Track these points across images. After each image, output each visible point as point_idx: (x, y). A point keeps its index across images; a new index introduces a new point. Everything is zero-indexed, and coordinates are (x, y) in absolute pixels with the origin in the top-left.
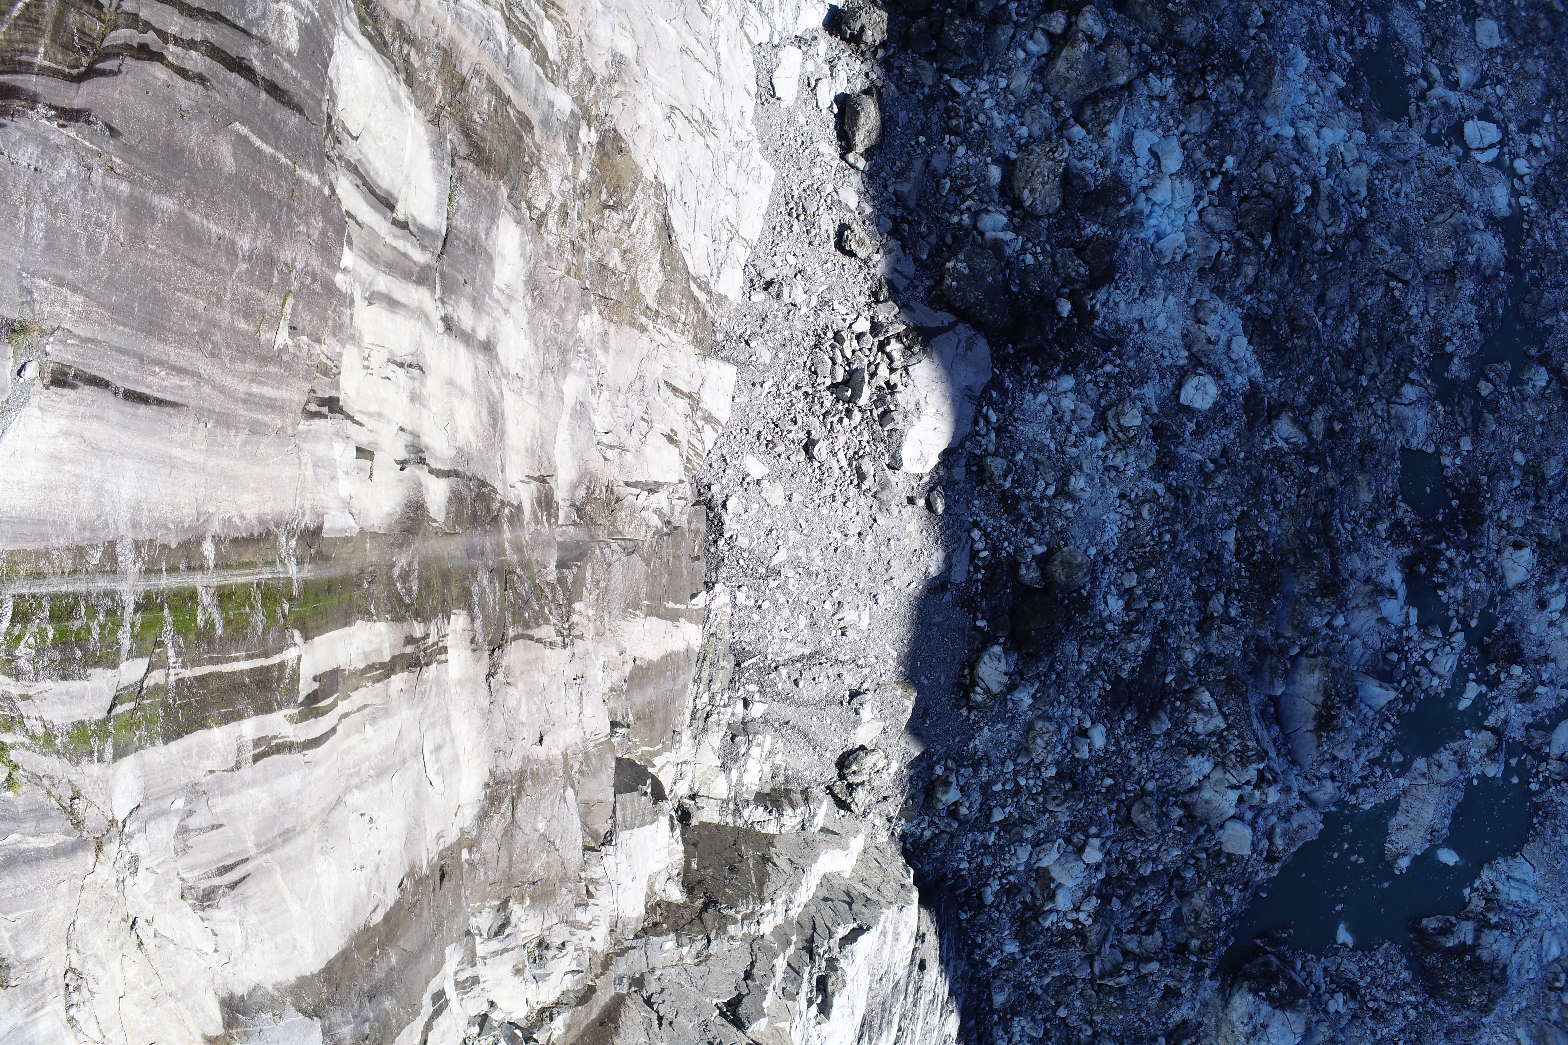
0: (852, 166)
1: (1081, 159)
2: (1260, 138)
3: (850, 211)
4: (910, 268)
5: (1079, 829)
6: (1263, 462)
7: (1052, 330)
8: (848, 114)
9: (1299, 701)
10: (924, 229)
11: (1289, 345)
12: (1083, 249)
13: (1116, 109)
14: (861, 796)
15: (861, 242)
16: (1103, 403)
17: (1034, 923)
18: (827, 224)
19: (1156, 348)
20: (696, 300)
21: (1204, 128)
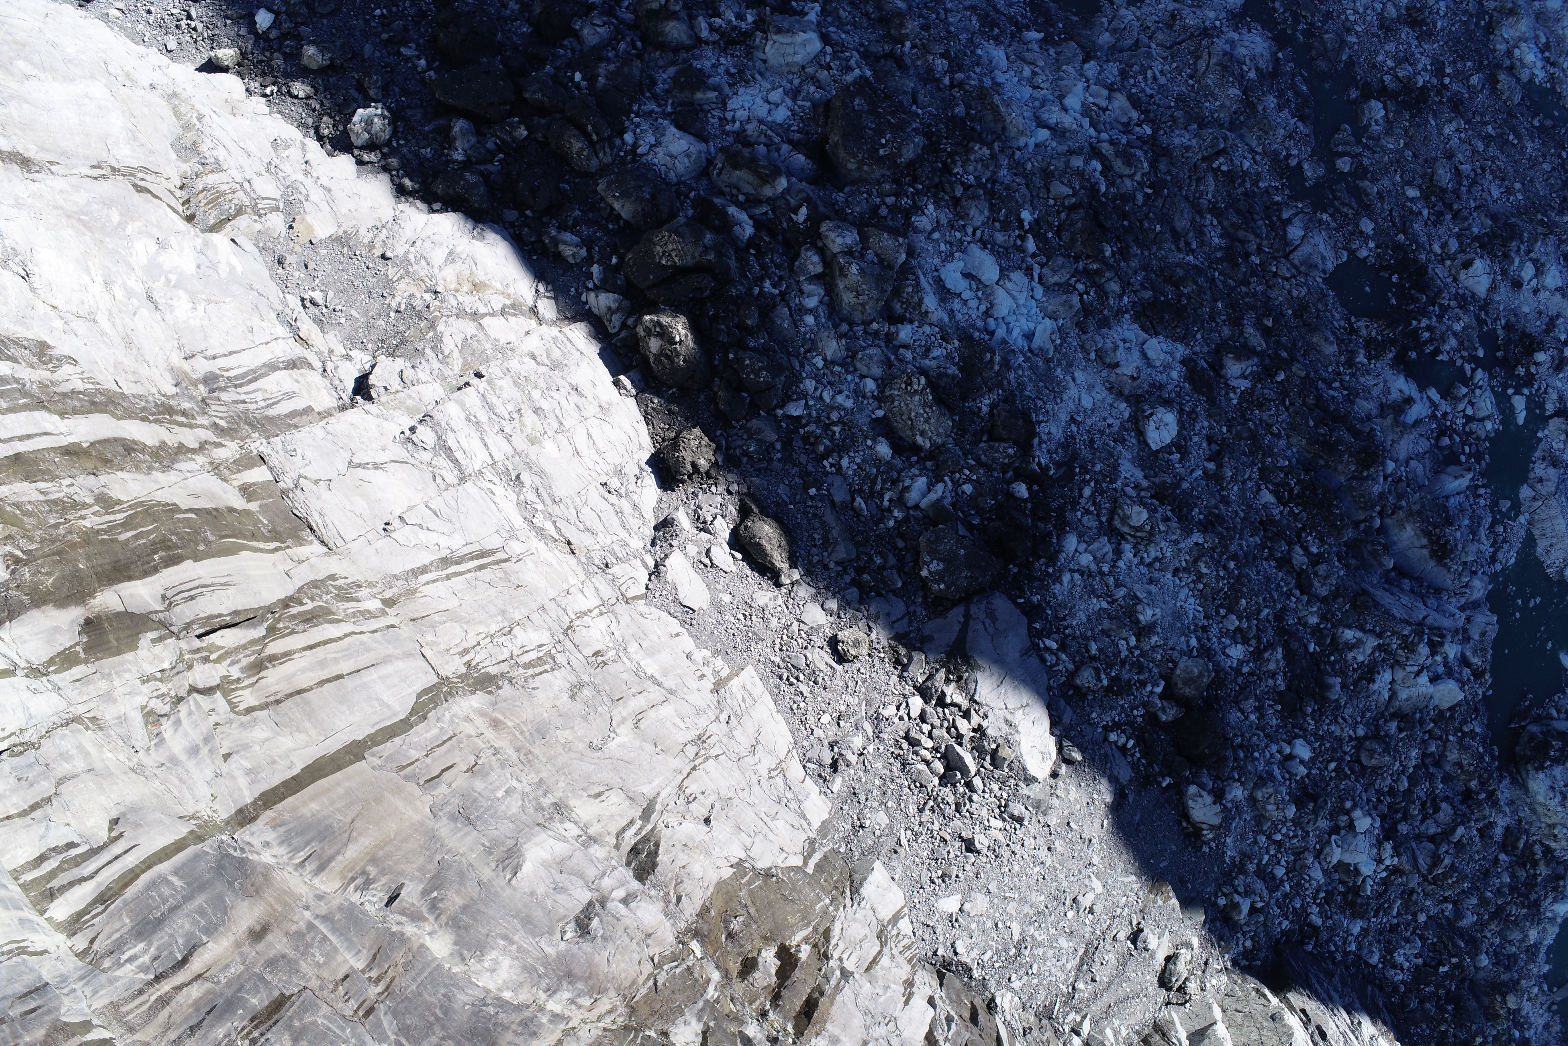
0: (792, 585)
1: (928, 355)
2: (1029, 166)
3: (824, 624)
4: (899, 607)
5: (1338, 815)
6: (1243, 416)
7: (1026, 517)
8: (752, 551)
9: (1411, 555)
10: (878, 561)
11: (1184, 301)
12: (993, 426)
15: (856, 643)
16: (1104, 519)
17: (1358, 899)
18: (821, 658)
19: (1100, 425)
20: (818, 870)
21: (986, 213)
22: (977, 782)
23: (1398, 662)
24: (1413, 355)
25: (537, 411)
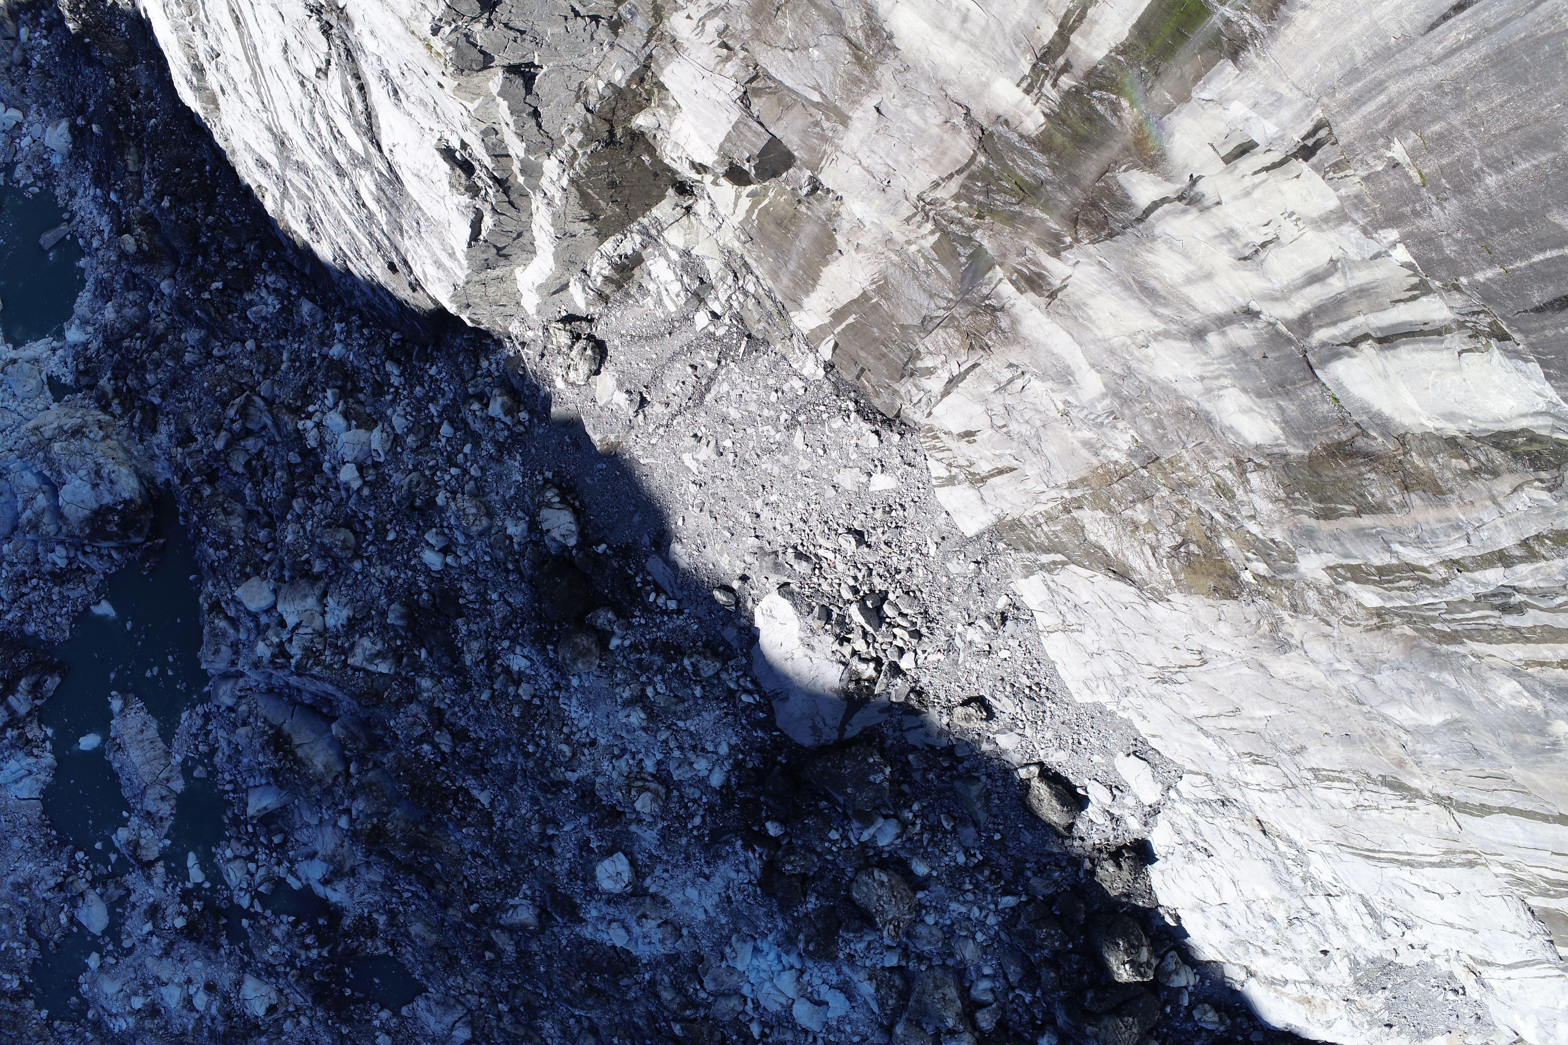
0: (1027, 765)
1: (869, 944)
3: (997, 732)
4: (912, 738)
5: (376, 481)
6: (516, 874)
7: (766, 804)
8: (1068, 796)
9: (313, 736)
10: (931, 776)
11: (583, 975)
12: (803, 883)
13: (882, 1004)
14: (563, 338)
15: (968, 718)
16: (675, 793)
17: (339, 383)
18: (1004, 706)
19: (677, 872)
20: (1047, 551)
22: (847, 595)
23: (320, 635)
24: (321, 921)
25: (1272, 920)
